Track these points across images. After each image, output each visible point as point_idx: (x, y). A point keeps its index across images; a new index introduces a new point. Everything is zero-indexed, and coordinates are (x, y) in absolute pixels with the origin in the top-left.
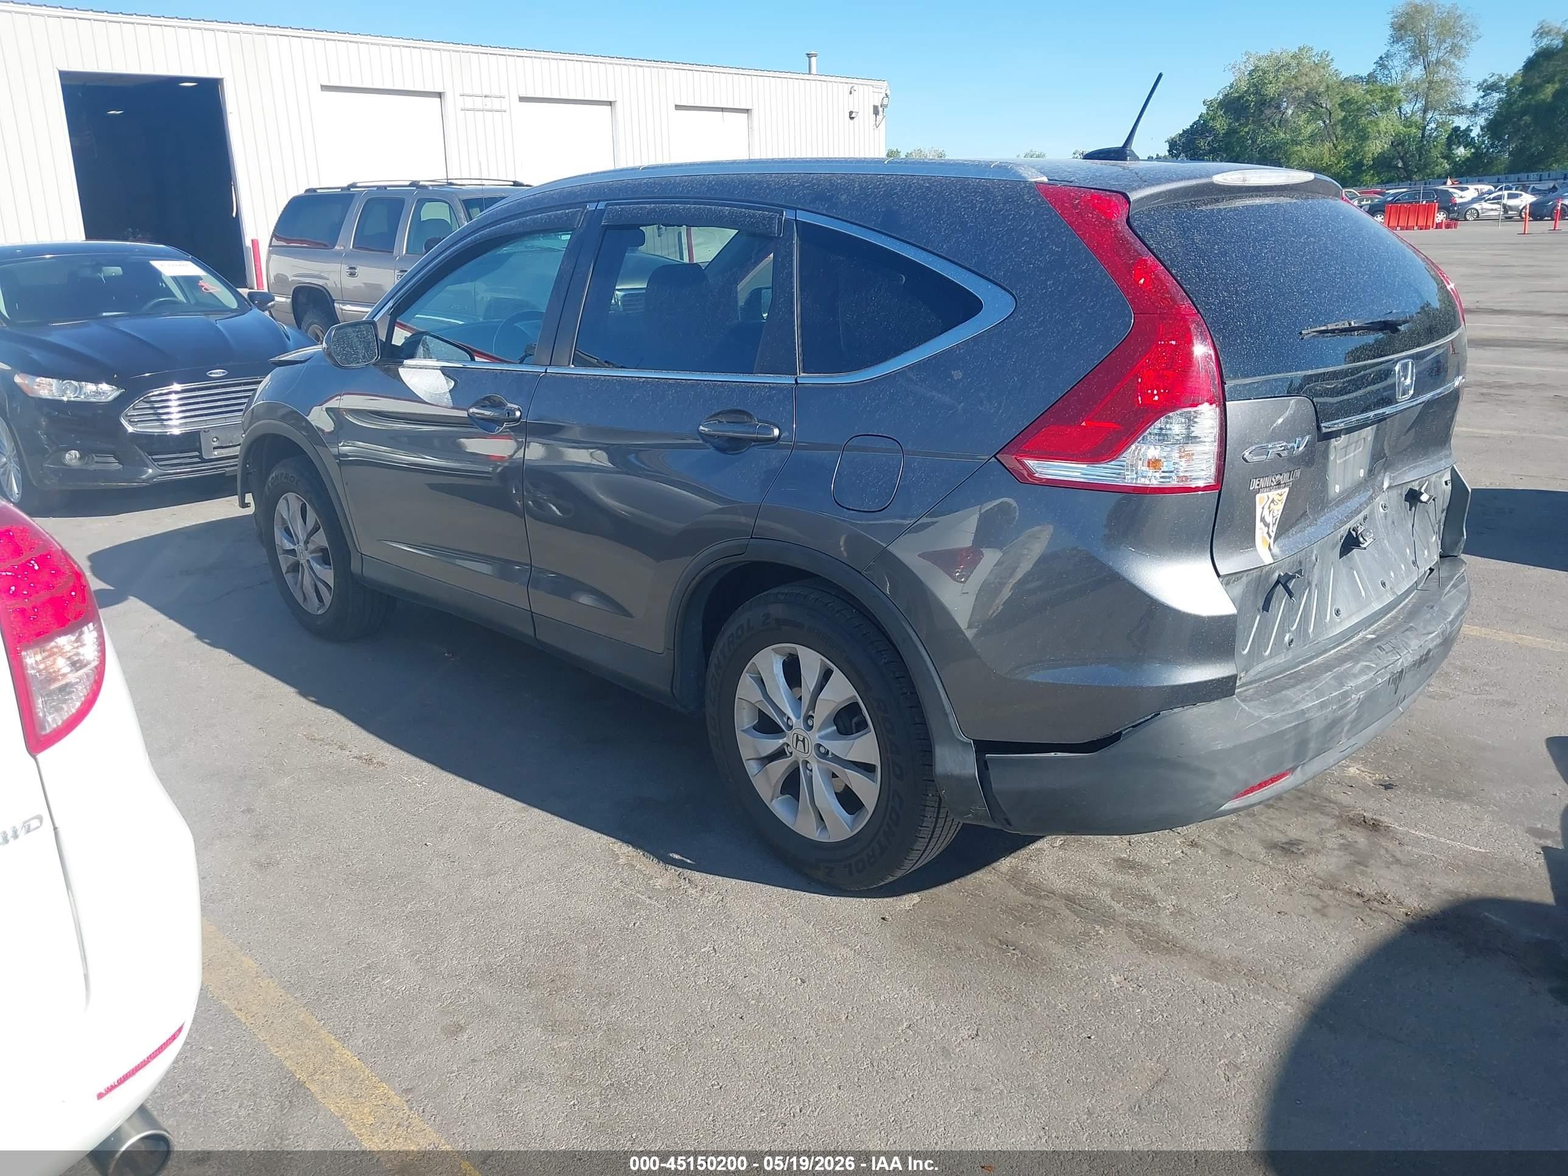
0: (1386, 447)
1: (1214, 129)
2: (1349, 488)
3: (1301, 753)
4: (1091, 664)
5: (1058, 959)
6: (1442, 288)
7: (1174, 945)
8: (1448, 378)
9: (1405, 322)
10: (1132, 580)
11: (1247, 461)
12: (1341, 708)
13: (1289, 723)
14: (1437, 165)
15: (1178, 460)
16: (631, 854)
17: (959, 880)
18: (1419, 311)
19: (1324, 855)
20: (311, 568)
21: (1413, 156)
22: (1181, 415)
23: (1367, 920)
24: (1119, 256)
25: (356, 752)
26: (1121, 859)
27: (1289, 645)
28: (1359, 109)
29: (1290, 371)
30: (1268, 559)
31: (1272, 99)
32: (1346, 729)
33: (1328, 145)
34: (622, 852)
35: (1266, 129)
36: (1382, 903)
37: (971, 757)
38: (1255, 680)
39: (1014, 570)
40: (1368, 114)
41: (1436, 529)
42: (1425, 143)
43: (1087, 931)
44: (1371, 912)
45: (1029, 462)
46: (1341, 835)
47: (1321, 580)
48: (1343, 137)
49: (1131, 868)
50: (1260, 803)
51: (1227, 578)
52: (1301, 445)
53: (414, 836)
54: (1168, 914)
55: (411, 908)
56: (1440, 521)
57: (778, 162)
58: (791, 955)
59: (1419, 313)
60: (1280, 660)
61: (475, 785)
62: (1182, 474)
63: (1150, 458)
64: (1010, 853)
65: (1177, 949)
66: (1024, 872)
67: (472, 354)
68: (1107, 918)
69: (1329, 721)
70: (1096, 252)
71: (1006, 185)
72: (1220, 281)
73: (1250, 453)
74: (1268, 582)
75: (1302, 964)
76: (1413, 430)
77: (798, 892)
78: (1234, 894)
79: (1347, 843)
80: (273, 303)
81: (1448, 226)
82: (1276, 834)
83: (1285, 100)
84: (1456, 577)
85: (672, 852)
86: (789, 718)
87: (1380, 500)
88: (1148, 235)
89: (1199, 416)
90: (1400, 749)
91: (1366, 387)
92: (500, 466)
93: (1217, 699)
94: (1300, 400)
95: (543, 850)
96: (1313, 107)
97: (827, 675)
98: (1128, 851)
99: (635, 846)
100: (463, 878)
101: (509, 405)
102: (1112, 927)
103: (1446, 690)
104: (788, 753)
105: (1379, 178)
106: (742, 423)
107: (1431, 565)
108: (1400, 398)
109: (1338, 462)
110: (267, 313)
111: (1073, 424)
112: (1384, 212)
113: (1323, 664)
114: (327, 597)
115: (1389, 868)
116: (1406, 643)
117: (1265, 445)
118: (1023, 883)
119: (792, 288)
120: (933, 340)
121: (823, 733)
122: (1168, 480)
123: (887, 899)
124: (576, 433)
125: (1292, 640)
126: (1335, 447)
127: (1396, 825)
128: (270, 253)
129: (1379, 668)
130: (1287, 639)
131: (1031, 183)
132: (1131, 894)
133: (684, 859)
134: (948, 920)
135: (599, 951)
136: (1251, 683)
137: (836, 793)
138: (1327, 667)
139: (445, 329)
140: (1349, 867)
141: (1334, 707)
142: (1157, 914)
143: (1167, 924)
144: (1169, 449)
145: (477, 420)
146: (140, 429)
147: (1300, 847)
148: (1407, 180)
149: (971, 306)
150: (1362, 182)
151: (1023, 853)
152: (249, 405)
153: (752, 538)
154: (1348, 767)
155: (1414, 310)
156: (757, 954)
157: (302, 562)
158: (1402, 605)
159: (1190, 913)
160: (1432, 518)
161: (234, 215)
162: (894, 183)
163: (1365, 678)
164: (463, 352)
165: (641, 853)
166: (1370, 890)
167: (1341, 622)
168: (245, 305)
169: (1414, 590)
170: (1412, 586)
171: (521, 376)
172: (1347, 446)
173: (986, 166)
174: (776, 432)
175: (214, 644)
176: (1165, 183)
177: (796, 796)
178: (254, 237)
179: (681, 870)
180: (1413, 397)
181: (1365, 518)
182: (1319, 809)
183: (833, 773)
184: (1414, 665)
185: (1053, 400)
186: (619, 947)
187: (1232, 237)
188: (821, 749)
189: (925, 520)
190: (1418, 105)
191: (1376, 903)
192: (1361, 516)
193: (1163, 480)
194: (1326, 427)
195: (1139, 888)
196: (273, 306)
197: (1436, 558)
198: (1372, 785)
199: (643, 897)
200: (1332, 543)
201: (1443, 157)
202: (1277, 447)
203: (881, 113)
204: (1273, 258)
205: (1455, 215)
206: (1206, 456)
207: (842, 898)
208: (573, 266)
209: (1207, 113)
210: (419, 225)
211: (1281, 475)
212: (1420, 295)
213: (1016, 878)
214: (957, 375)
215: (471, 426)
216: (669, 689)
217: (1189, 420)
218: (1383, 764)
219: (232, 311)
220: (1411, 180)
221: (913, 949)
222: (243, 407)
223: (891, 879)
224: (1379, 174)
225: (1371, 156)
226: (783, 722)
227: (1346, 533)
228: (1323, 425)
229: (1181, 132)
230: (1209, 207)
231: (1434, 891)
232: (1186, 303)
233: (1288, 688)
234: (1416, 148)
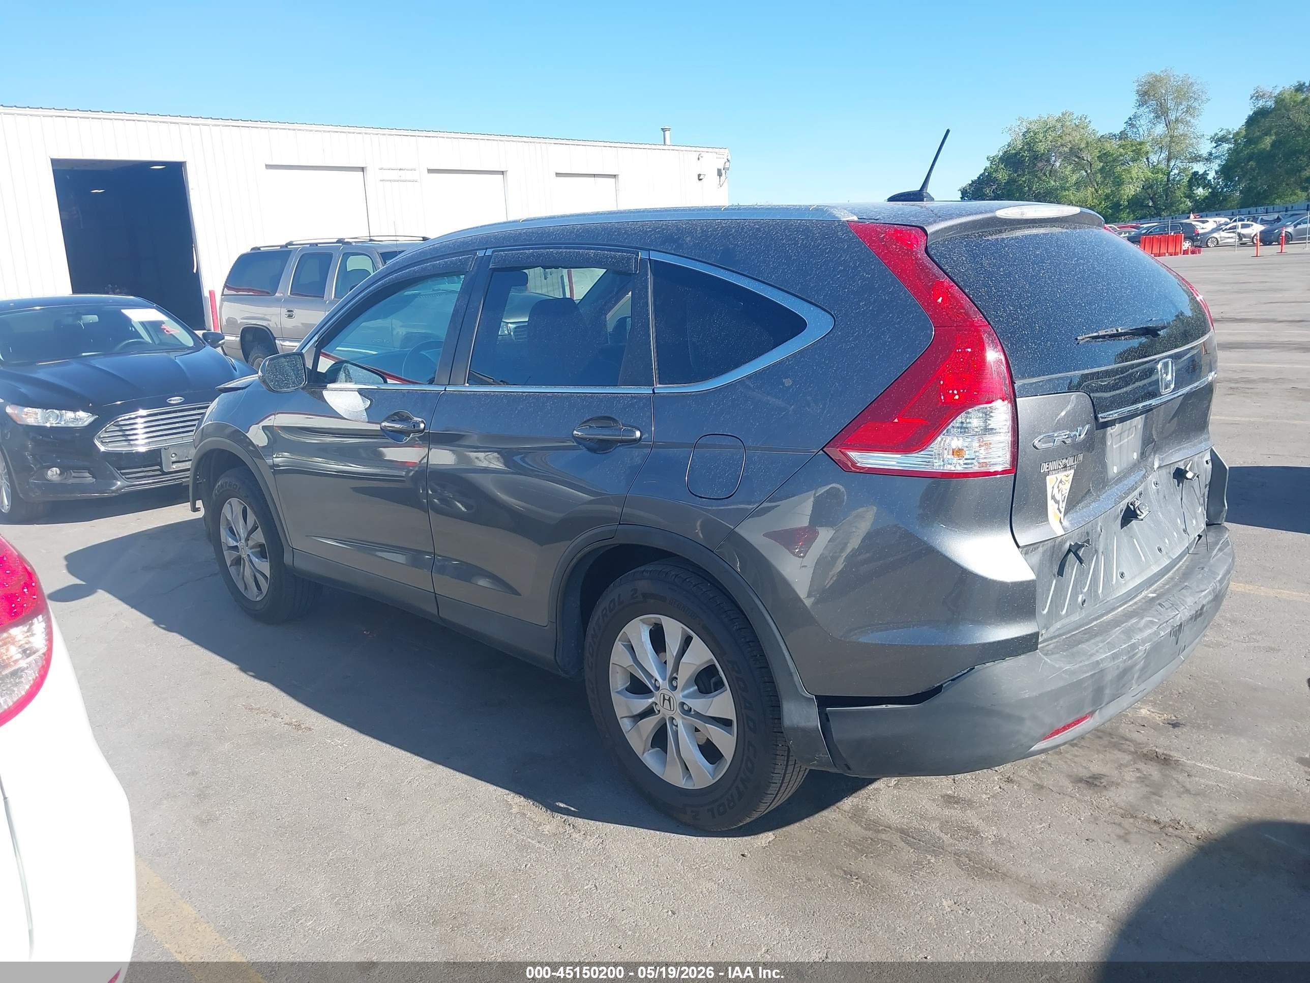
0: (1154, 432)
1: (997, 180)
2: (1126, 469)
3: (1098, 699)
4: (914, 626)
5: (896, 887)
6: (1193, 300)
7: (997, 871)
8: (1202, 374)
9: (1163, 328)
10: (944, 553)
11: (1037, 449)
12: (1131, 658)
13: (1085, 672)
14: (1181, 203)
15: (977, 449)
16: (522, 804)
17: (808, 819)
18: (1175, 318)
19: (1123, 787)
20: (251, 561)
21: (1161, 196)
22: (978, 410)
23: (1164, 844)
24: (920, 279)
25: (287, 719)
26: (948, 795)
27: (1083, 604)
28: (1114, 160)
29: (1069, 371)
30: (1060, 532)
31: (1043, 154)
32: (1136, 676)
33: (1091, 190)
34: (515, 802)
35: (1040, 179)
36: (1176, 829)
37: (814, 711)
38: (1055, 636)
39: (846, 544)
40: (1122, 164)
41: (1202, 501)
42: (1170, 185)
43: (920, 860)
44: (1166, 838)
45: (851, 453)
46: (1137, 769)
47: (1106, 548)
48: (1102, 182)
49: (956, 803)
50: (1064, 744)
51: (1025, 549)
52: (1082, 433)
53: (335, 791)
54: (990, 843)
55: (332, 856)
56: (1204, 494)
57: (634, 212)
58: (662, 890)
59: (1175, 320)
60: (1076, 617)
61: (388, 746)
62: (982, 461)
63: (954, 447)
64: (852, 794)
65: (1000, 874)
66: (864, 810)
67: (384, 377)
68: (937, 849)
69: (1121, 670)
70: (900, 277)
71: (823, 224)
72: (1006, 297)
73: (1039, 441)
74: (1060, 550)
75: (1110, 886)
76: (1176, 419)
77: (669, 834)
78: (1047, 824)
79: (1143, 776)
80: (223, 341)
81: (1193, 252)
82: (1080, 769)
83: (1053, 154)
84: (1221, 542)
85: (558, 802)
86: (656, 680)
87: (1152, 478)
88: (943, 261)
89: (994, 411)
90: (1184, 692)
91: (1134, 383)
92: (412, 470)
93: (1024, 653)
94: (1079, 395)
95: (447, 801)
96: (1076, 160)
97: (687, 641)
98: (953, 788)
99: (527, 796)
100: (378, 828)
101: (415, 419)
102: (942, 856)
103: (1220, 639)
104: (656, 710)
105: (1134, 215)
106: (610, 427)
107: (1200, 532)
108: (1163, 391)
109: (1114, 446)
110: (219, 350)
111: (887, 420)
112: (1139, 242)
113: (1112, 620)
114: (264, 586)
115: (1180, 797)
116: (1183, 600)
117: (1052, 434)
118: (864, 820)
119: (648, 314)
120: (766, 354)
121: (686, 692)
122: (970, 466)
123: (746, 838)
124: (474, 440)
125: (1084, 601)
126: (1111, 434)
127: (1184, 759)
128: (222, 300)
129: (1161, 622)
130: (1080, 599)
131: (844, 222)
132: (957, 826)
133: (569, 807)
134: (799, 854)
135: (495, 890)
136: (1051, 638)
137: (698, 745)
138: (1116, 623)
139: (363, 358)
140: (1146, 798)
141: (1124, 658)
142: (980, 844)
143: (990, 853)
144: (970, 440)
145: (388, 432)
146: (110, 448)
147: (1102, 781)
148: (1157, 216)
149: (797, 325)
150: (1120, 219)
151: (863, 793)
152: (199, 425)
153: (620, 524)
154: (1140, 708)
155: (1170, 318)
156: (633, 890)
157: (244, 556)
158: (1176, 568)
159: (1010, 842)
160: (1197, 491)
161: (195, 271)
162: (729, 226)
163: (1149, 631)
164: (377, 376)
165: (531, 803)
166: (1165, 817)
167: (1125, 583)
168: (199, 344)
169: (1186, 554)
170: (1184, 551)
171: (424, 394)
172: (1121, 433)
173: (807, 209)
174: (638, 434)
175: (169, 629)
176: (956, 218)
177: (665, 749)
178: (211, 288)
179: (566, 817)
180: (1174, 390)
181: (1140, 494)
182: (1116, 746)
183: (696, 728)
184: (1191, 619)
185: (869, 401)
186: (513, 886)
187: (1015, 261)
188: (685, 706)
189: (765, 505)
190: (1163, 155)
191: (1170, 829)
192: (1136, 493)
193: (966, 466)
194: (1102, 418)
195: (963, 821)
196: (223, 343)
197: (1203, 526)
198: (1161, 724)
199: (533, 842)
200: (1113, 516)
201: (1186, 197)
202: (1061, 436)
203: (724, 174)
204: (1050, 278)
205: (1199, 243)
206: (1002, 445)
207: (707, 838)
208: (467, 302)
209: (991, 167)
210: (345, 274)
211: (1067, 459)
212: (1175, 306)
213: (857, 815)
214: (788, 382)
215: (382, 437)
216: (553, 658)
217: (986, 415)
218: (1170, 705)
219: (189, 348)
220: (1160, 216)
221: (769, 882)
222: (194, 428)
223: (748, 820)
224: (1134, 212)
225: (1126, 197)
226: (651, 683)
227: (1126, 507)
228: (1099, 416)
229: (970, 182)
230: (994, 237)
231: (1220, 817)
232: (978, 317)
233: (1083, 642)
234: (1163, 190)
